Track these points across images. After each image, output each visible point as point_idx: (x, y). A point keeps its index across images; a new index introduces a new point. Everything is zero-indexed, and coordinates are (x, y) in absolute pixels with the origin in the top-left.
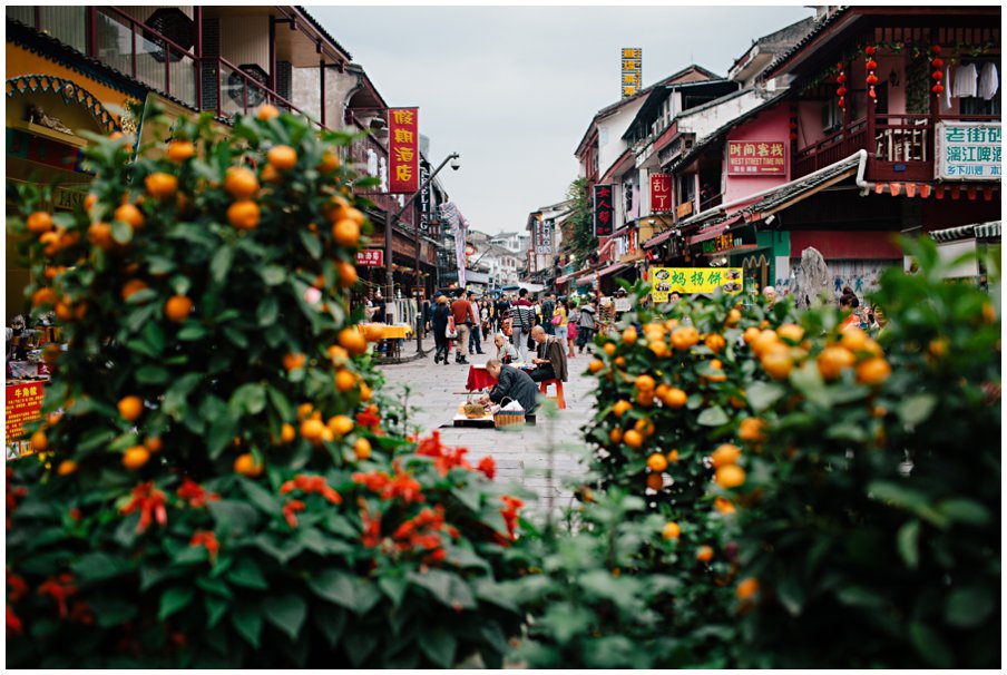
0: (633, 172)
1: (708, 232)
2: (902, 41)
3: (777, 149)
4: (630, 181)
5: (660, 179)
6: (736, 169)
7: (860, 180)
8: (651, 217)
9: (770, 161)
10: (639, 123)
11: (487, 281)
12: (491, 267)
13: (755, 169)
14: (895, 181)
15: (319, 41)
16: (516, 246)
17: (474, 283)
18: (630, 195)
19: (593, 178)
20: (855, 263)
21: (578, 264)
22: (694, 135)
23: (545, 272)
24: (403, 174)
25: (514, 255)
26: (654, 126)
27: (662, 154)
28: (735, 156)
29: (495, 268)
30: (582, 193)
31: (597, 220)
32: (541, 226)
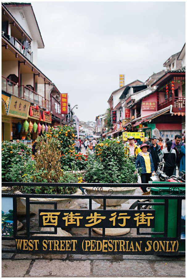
0: (121, 108)
1: (137, 124)
2: (180, 80)
3: (154, 104)
4: (121, 110)
5: (127, 110)
6: (144, 108)
7: (171, 112)
8: (125, 119)
9: (152, 107)
10: (123, 95)
11: (84, 135)
12: (86, 131)
13: (149, 108)
14: (179, 112)
15: (45, 79)
16: (92, 125)
17: (81, 135)
18: (121, 113)
19: (112, 109)
20: (171, 131)
21: (108, 131)
22: (135, 100)
23: (100, 133)
24: (64, 109)
25: (92, 127)
26: (127, 96)
27: (128, 104)
28: (144, 105)
29: (87, 131)
30: (109, 112)
31: (113, 119)
32: (99, 120)
